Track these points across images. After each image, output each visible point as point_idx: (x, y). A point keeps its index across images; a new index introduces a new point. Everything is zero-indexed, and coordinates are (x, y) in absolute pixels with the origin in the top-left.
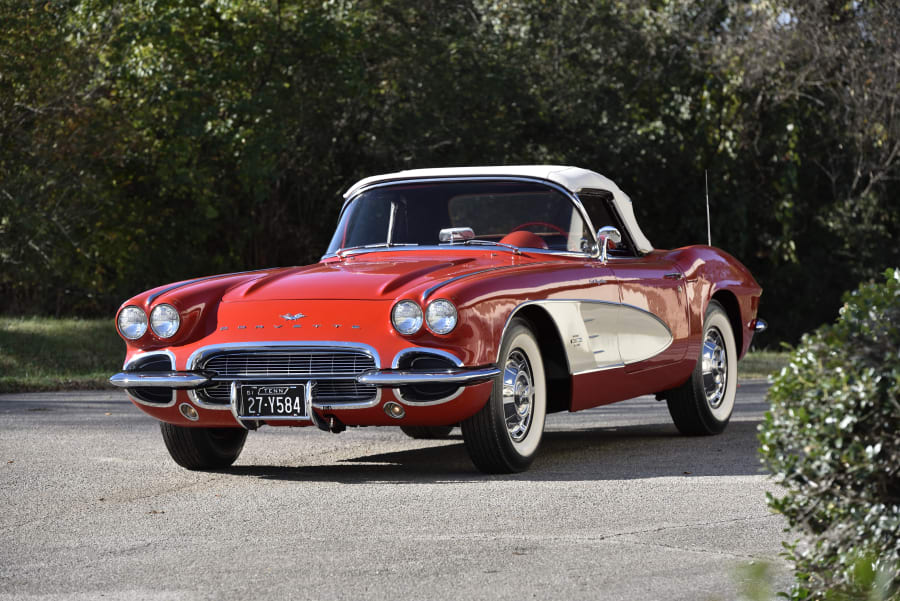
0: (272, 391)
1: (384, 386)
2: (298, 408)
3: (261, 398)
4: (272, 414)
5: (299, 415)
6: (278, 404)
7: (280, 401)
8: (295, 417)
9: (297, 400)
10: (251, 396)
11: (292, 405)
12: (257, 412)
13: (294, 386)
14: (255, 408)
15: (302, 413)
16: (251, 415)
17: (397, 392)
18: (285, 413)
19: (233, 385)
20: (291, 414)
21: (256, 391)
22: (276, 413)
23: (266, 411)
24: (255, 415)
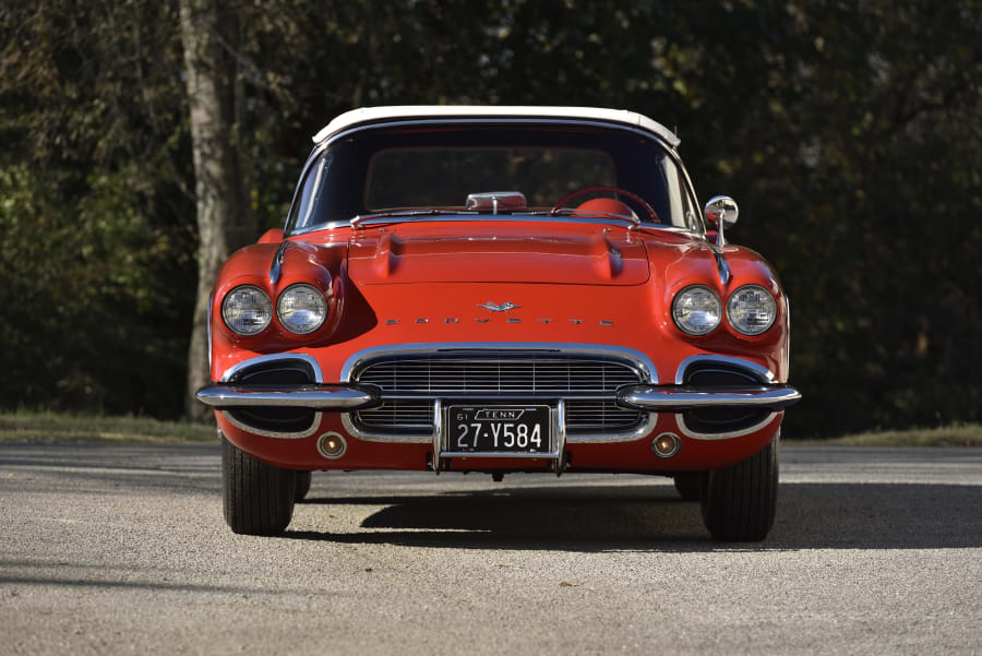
0: (498, 415)
1: (661, 410)
2: (539, 441)
3: (479, 425)
4: (494, 449)
5: (538, 450)
6: (506, 434)
7: (509, 429)
8: (532, 454)
9: (537, 428)
10: (464, 422)
11: (529, 435)
12: (471, 445)
13: (532, 408)
14: (469, 439)
15: (544, 447)
16: (461, 450)
17: (679, 418)
18: (516, 448)
19: (437, 406)
20: (527, 449)
21: (471, 415)
22: (502, 448)
23: (486, 444)
24: (467, 450)
